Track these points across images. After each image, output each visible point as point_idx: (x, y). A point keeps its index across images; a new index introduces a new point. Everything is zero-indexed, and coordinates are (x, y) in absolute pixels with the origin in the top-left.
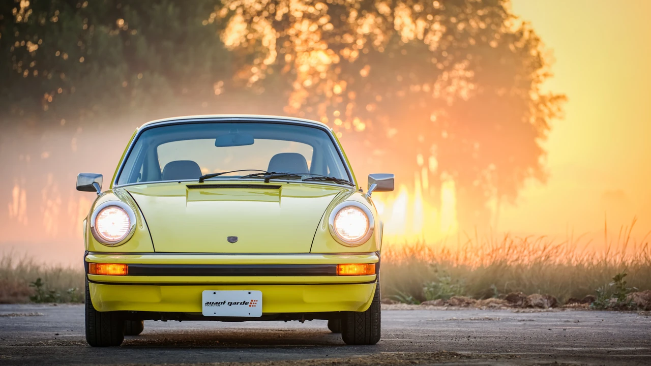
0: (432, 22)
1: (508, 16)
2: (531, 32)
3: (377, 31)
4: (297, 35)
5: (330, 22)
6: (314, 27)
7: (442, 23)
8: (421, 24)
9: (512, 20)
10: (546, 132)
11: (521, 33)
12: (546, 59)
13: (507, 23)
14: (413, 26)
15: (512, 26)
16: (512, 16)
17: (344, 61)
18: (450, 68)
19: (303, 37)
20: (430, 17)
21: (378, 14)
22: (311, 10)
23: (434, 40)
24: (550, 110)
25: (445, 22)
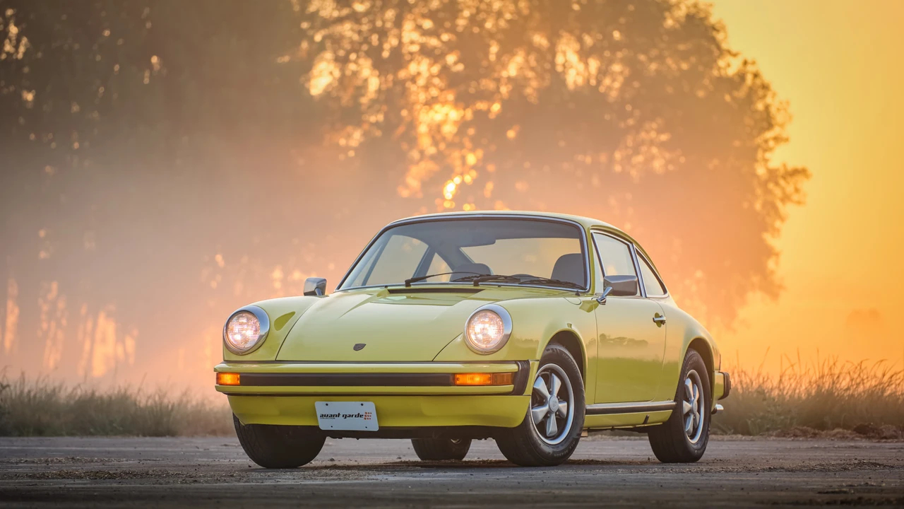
0: (611, 62)
1: (722, 52)
2: (756, 75)
3: (530, 74)
4: (413, 79)
5: (460, 61)
6: (436, 69)
7: (623, 61)
8: (594, 64)
9: (729, 59)
10: (778, 224)
11: (742, 77)
12: (779, 118)
13: (721, 63)
14: (581, 67)
15: (731, 67)
16: (729, 52)
17: (481, 116)
18: (638, 128)
19: (421, 82)
20: (607, 54)
21: (531, 48)
22: (433, 42)
23: (613, 86)
24: (783, 189)
25: (630, 62)
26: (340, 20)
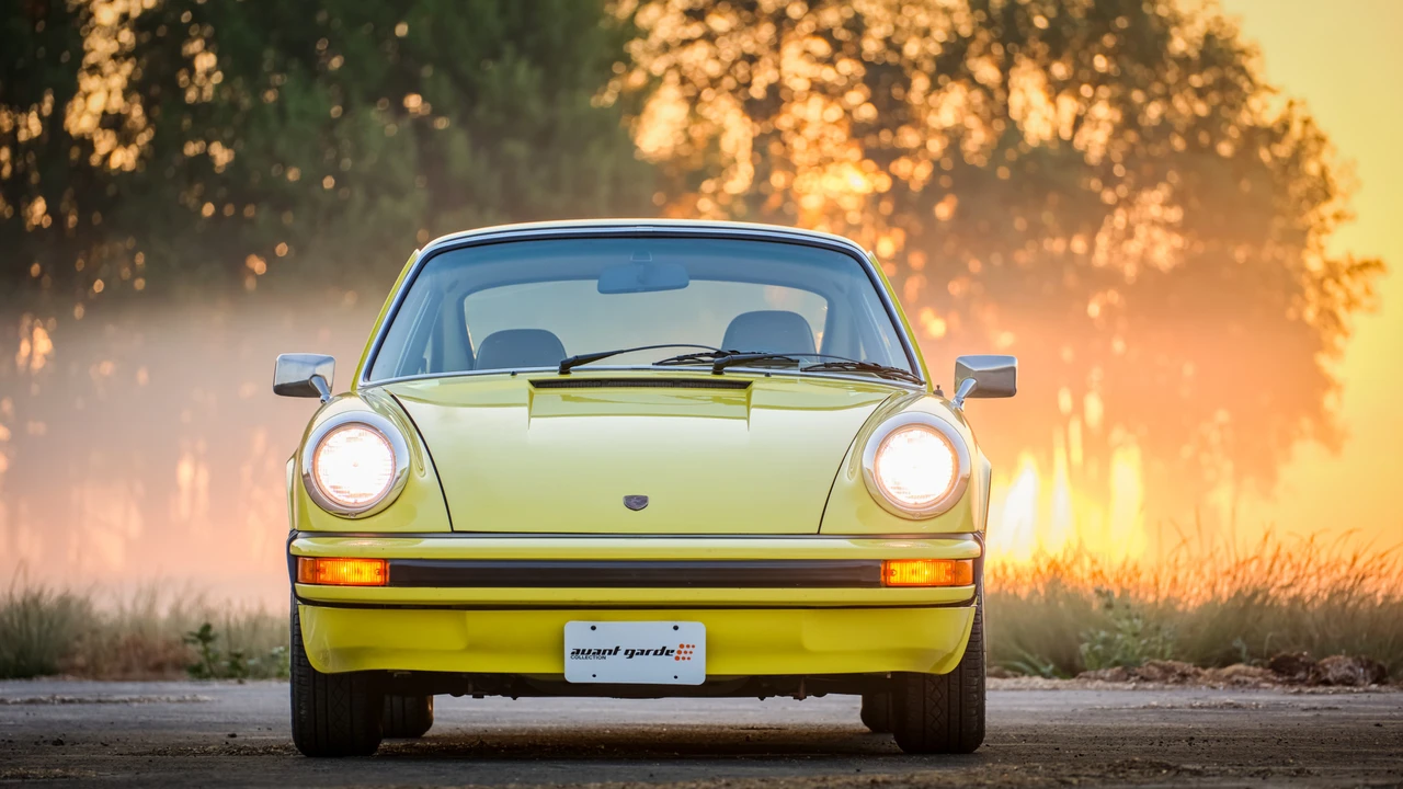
0: (1091, 101)
1: (1256, 88)
2: (1307, 122)
3: (972, 122)
4: (798, 129)
5: (870, 100)
6: (835, 112)
7: (1114, 102)
8: (1068, 106)
9: (1265, 95)
10: (1339, 340)
11: (1285, 125)
12: (1339, 182)
13: (1254, 103)
14: (1049, 110)
15: (1264, 110)
16: (1267, 88)
17: (899, 187)
18: (1127, 203)
20: (1086, 90)
21: (972, 82)
22: (827, 74)
23: (1095, 140)
24: (1347, 291)
25: (1119, 102)
26: (687, 42)
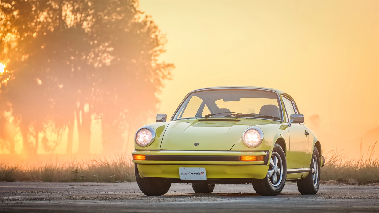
0: (87, 15)
1: (136, 12)
2: (151, 22)
3: (50, 20)
5: (19, 14)
7: (93, 16)
8: (79, 16)
9: (140, 15)
10: (161, 88)
11: (145, 23)
12: (162, 41)
13: (136, 16)
14: (73, 17)
15: (140, 18)
16: (140, 12)
24: (163, 73)
25: (95, 15)
